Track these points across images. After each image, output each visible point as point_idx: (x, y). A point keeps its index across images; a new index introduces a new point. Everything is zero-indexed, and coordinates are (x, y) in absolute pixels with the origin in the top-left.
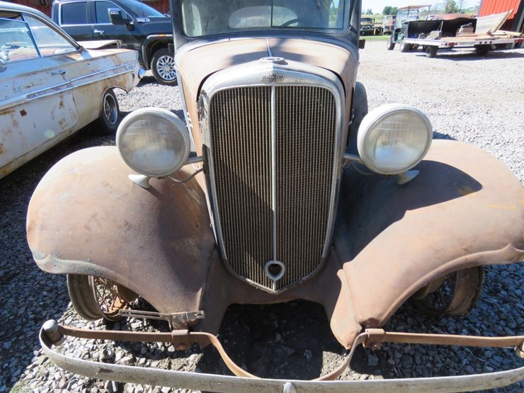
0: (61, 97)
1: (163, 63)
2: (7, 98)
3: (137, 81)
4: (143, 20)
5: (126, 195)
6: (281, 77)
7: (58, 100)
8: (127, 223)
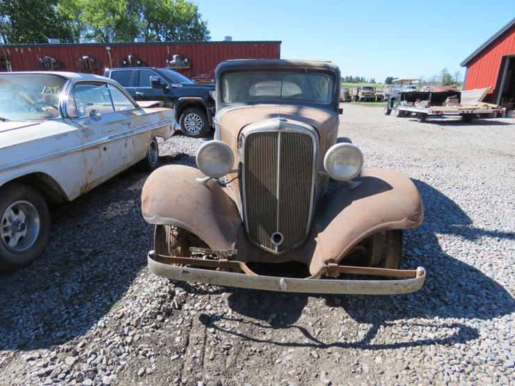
0: (126, 140)
1: (190, 120)
2: (98, 138)
3: (173, 132)
4: (177, 86)
5: (196, 187)
6: (284, 128)
7: (124, 142)
8: (197, 201)
